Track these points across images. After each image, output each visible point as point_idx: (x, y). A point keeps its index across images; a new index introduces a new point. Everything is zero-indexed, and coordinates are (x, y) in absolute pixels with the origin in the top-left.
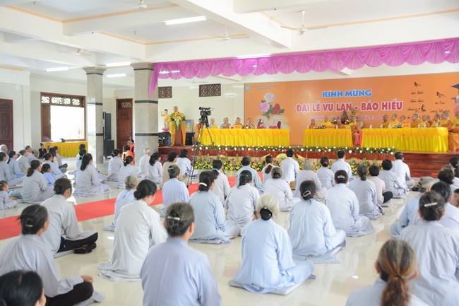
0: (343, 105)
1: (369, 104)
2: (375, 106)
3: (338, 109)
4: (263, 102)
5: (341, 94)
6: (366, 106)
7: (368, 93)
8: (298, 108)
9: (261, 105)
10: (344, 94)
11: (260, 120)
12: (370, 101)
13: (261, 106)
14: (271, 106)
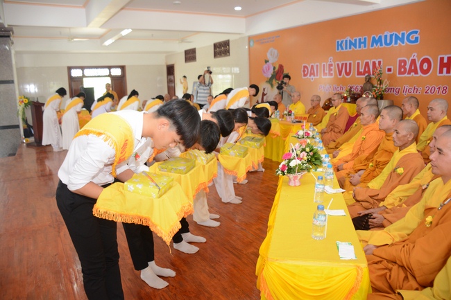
0: (367, 64)
1: (413, 62)
2: (425, 66)
3: (359, 73)
4: (267, 62)
5: (365, 43)
6: (407, 67)
7: (412, 38)
8: (304, 71)
9: (265, 66)
10: (369, 42)
11: (264, 89)
12: (415, 56)
13: (265, 69)
14: (274, 68)
